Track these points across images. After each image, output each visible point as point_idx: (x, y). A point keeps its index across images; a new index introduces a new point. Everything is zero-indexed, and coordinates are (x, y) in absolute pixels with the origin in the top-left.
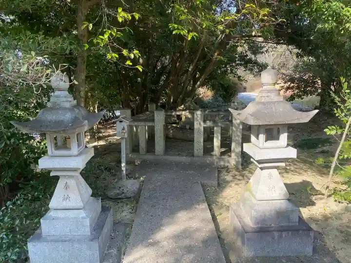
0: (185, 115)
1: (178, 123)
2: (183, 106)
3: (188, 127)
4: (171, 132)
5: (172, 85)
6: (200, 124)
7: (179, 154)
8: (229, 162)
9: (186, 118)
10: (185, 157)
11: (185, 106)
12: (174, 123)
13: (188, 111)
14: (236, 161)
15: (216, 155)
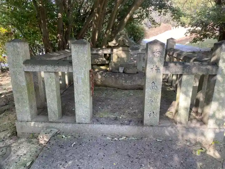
0: (117, 54)
1: (108, 64)
2: (114, 42)
3: (121, 70)
4: (100, 77)
5: (97, 15)
6: (158, 69)
7: (116, 119)
8: (203, 134)
9: (118, 57)
10: (127, 127)
11: (117, 41)
12: (103, 65)
13: (121, 48)
14: (215, 132)
15: (181, 123)
